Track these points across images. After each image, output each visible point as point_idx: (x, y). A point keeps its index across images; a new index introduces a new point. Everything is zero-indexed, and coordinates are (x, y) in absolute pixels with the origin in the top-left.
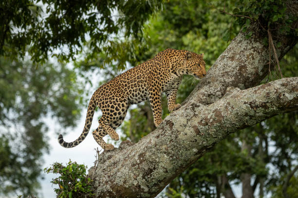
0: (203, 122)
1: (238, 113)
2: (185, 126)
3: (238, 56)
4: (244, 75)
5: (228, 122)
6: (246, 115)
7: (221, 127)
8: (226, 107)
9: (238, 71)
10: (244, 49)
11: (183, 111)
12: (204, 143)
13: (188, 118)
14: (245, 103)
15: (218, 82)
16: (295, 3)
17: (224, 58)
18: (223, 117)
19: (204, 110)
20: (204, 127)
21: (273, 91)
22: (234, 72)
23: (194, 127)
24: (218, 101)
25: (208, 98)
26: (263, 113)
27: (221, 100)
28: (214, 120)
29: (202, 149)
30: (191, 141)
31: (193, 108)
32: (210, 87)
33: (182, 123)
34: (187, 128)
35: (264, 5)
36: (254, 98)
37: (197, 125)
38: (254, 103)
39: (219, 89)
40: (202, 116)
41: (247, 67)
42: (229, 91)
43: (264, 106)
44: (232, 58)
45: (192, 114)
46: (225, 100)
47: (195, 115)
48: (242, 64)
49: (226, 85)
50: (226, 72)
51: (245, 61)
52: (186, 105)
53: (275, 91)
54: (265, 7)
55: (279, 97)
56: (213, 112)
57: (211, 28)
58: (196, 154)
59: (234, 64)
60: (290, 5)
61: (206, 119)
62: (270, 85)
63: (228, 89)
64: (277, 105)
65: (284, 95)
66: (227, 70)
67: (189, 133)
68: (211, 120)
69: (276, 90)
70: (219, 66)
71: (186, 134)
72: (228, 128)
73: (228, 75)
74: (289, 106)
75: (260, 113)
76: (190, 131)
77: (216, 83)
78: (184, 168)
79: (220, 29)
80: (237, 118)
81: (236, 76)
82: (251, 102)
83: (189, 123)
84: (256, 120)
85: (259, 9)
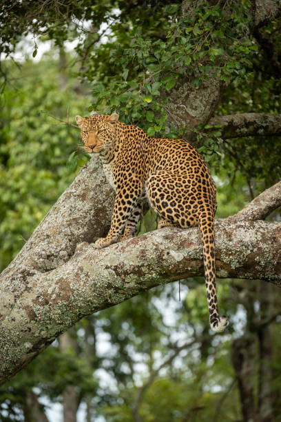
0: (40, 300)
1: (96, 284)
2: (12, 306)
3: (92, 193)
4: (103, 222)
5: (81, 299)
6: (109, 286)
7: (69, 306)
8: (77, 275)
9: (93, 216)
10: (102, 181)
11: (8, 283)
12: (43, 333)
13: (16, 293)
14: (107, 268)
15: (62, 235)
16: (178, 108)
17: (69, 197)
18: (73, 291)
19: (41, 280)
20: (42, 308)
21: (150, 247)
22: (87, 219)
23: (27, 308)
24: (64, 266)
25: (46, 260)
26: (137, 283)
27: (69, 263)
28: (58, 295)
29: (40, 342)
30: (22, 331)
31: (24, 278)
32: (49, 243)
33: (7, 302)
34: (15, 310)
35: (132, 112)
36: (122, 259)
37: (31, 304)
38: (122, 267)
39: (63, 246)
40: (38, 290)
41: (106, 211)
42: (81, 249)
43: (137, 271)
44: (83, 197)
45: (23, 286)
46: (75, 263)
47: (27, 289)
48: (100, 206)
49: (74, 240)
50: (74, 219)
51: (104, 201)
52: (11, 273)
53: (155, 247)
54: (134, 115)
55: (160, 258)
56: (57, 283)
57: (13, 152)
58: (30, 351)
59: (87, 205)
60: (172, 111)
61: (45, 294)
62: (145, 238)
63: (79, 246)
64: (158, 269)
65: (168, 253)
66: (75, 216)
67: (18, 317)
68: (54, 296)
69: (156, 245)
70: (63, 210)
71: (13, 320)
72: (80, 308)
73: (77, 223)
74: (176, 270)
75: (131, 282)
76: (19, 315)
77: (58, 237)
78: (11, 374)
79: (28, 152)
80: (94, 291)
81: (90, 224)
82: (116, 266)
83: (18, 302)
84: (124, 294)
85: (124, 118)
